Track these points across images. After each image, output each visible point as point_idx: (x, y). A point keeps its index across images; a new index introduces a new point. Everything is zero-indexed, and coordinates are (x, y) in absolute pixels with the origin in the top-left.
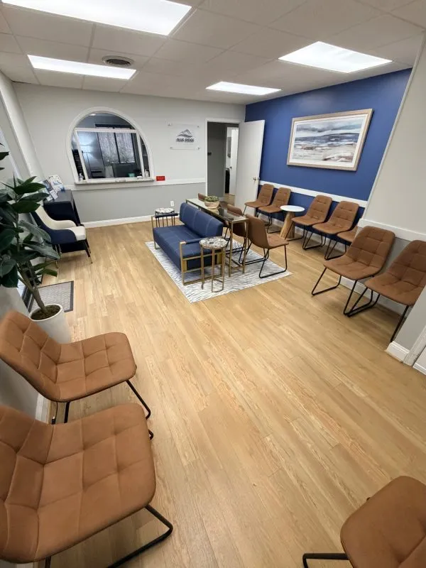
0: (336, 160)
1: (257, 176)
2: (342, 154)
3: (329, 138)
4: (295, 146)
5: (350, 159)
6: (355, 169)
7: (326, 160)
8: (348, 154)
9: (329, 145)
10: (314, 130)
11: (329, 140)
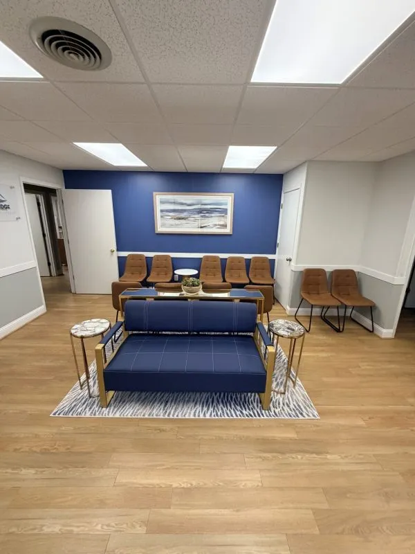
0: (212, 228)
1: (114, 248)
2: (217, 223)
3: (200, 211)
4: (162, 217)
5: (225, 226)
6: (231, 233)
7: (201, 227)
8: (222, 223)
9: (202, 216)
10: (182, 204)
11: (201, 213)
